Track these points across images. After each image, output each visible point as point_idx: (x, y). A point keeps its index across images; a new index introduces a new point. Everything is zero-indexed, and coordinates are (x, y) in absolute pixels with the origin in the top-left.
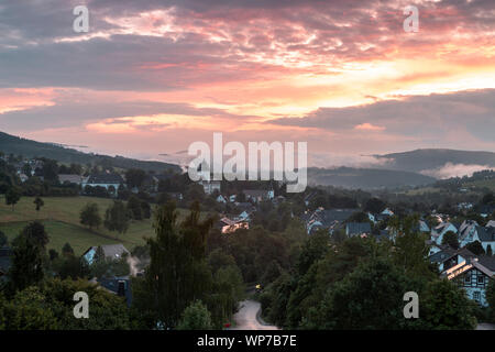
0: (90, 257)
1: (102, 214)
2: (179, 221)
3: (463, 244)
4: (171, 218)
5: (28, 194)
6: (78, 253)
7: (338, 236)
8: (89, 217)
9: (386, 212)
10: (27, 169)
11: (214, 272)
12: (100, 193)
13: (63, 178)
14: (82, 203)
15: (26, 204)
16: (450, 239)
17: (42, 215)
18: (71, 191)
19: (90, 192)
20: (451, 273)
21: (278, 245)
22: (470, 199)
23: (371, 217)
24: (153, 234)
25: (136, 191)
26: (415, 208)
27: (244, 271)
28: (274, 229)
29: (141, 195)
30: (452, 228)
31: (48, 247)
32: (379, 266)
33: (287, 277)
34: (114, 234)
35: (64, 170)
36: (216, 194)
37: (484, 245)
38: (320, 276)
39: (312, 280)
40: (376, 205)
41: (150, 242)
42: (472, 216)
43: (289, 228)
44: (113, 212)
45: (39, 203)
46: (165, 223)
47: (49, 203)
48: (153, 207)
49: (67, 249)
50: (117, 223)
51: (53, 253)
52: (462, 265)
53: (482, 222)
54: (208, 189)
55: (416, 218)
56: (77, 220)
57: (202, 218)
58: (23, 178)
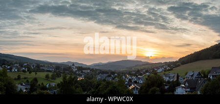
0: (47, 86)
1: (50, 76)
2: (68, 77)
3: (133, 81)
4: (66, 77)
5: (33, 72)
6: (45, 85)
7: (104, 80)
8: (47, 77)
9: (116, 74)
10: (33, 66)
11: (76, 89)
12: (49, 71)
13: (41, 68)
14: (46, 73)
15: (33, 74)
16: (130, 80)
17: (37, 76)
18: (43, 71)
19: (47, 71)
20: (130, 88)
21: (91, 83)
22: (134, 71)
23: (112, 76)
24: (62, 81)
25: (58, 71)
26: (122, 73)
27: (83, 89)
28: (90, 79)
29: (59, 71)
30: (130, 78)
31: (38, 83)
32: (114, 87)
33: (93, 90)
34: (53, 80)
35: (41, 66)
36: (76, 71)
37: (138, 81)
38: (101, 89)
39: (99, 90)
40: (113, 73)
41: (61, 82)
42: (134, 75)
43: (93, 79)
44: (53, 76)
45: (36, 74)
46: (64, 78)
47: (38, 73)
48: (62, 74)
49: (42, 84)
50: (53, 78)
51: (39, 85)
52: (133, 86)
53: (137, 76)
54: (74, 70)
55: (122, 76)
56: (44, 78)
57: (73, 77)
58: (33, 68)
